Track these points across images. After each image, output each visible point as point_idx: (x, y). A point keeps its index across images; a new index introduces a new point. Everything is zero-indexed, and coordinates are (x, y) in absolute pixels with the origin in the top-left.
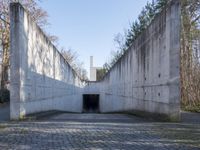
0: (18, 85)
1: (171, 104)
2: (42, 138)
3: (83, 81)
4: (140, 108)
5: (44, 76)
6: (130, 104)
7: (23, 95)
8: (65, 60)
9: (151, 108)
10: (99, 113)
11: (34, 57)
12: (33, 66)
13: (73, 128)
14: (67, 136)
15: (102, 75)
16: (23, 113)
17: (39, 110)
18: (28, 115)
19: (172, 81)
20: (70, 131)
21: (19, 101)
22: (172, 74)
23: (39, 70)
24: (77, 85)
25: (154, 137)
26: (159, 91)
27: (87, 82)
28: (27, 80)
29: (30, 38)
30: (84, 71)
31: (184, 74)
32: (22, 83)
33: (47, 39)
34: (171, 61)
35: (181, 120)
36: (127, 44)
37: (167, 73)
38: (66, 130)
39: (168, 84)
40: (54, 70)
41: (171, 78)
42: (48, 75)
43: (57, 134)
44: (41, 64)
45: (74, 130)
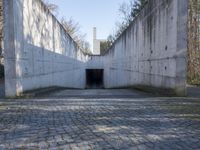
0: (13, 59)
1: (177, 78)
2: (43, 117)
3: (85, 54)
4: (146, 83)
5: (43, 49)
6: (136, 79)
7: (19, 70)
8: (66, 32)
9: (157, 82)
10: (103, 88)
11: (31, 27)
12: (29, 37)
13: (75, 105)
14: (69, 113)
15: (106, 48)
16: (20, 89)
17: (38, 86)
18: (25, 92)
19: (178, 53)
20: (73, 108)
21: (15, 76)
22: (179, 47)
23: (37, 42)
24: (79, 58)
25: (160, 112)
26: (165, 64)
27: (91, 55)
28: (23, 53)
29: (25, 5)
30: (87, 44)
31: (191, 47)
32: (18, 56)
33: (45, 8)
34: (178, 33)
35: (188, 94)
36: (133, 15)
37: (174, 45)
38: (68, 108)
39: (175, 57)
40: (54, 42)
41: (178, 50)
42: (47, 48)
43: (59, 112)
44: (39, 36)
45: (77, 107)
